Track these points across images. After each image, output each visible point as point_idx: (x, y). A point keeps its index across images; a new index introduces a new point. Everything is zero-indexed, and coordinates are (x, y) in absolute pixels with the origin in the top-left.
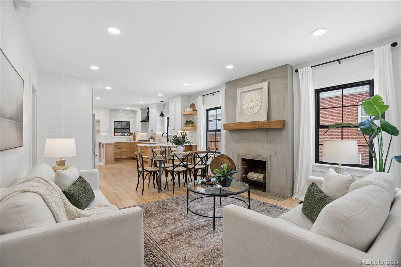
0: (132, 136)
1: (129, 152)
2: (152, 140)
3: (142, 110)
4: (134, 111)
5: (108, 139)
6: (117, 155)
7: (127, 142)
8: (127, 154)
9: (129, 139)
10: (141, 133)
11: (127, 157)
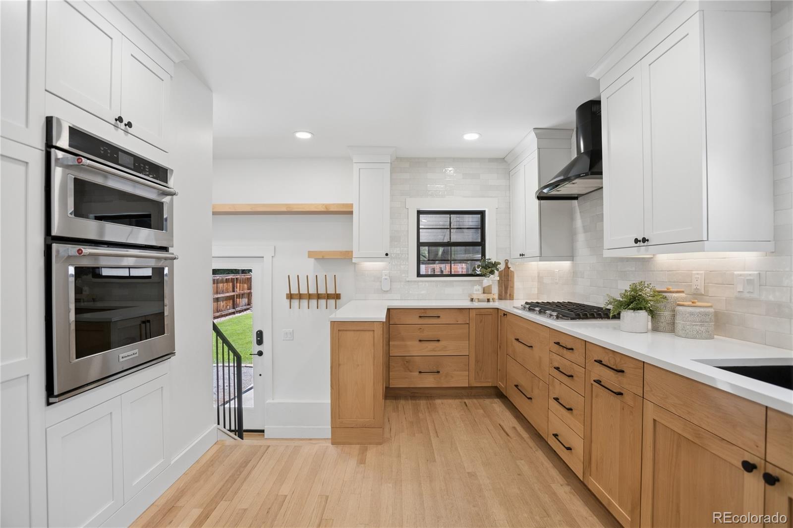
0: (496, 277)
1: (477, 361)
4: (505, 161)
5: (391, 289)
6: (420, 372)
7: (469, 309)
8: (466, 371)
9: (478, 292)
10: (540, 261)
11: (467, 386)
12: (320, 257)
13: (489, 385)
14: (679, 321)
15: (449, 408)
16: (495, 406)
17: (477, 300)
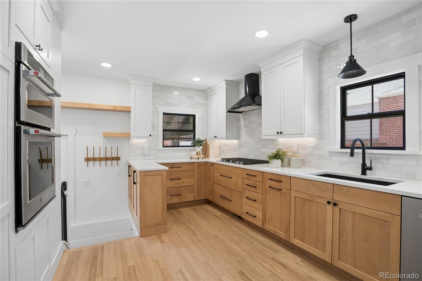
0: (201, 147)
1: (198, 188)
2: (280, 160)
3: (229, 83)
4: (206, 92)
5: (149, 154)
6: (171, 196)
7: (194, 162)
8: (193, 193)
9: (195, 155)
10: (227, 140)
11: (194, 200)
12: (107, 136)
13: (203, 198)
14: (292, 163)
15: (187, 212)
16: (208, 207)
17: (195, 158)
